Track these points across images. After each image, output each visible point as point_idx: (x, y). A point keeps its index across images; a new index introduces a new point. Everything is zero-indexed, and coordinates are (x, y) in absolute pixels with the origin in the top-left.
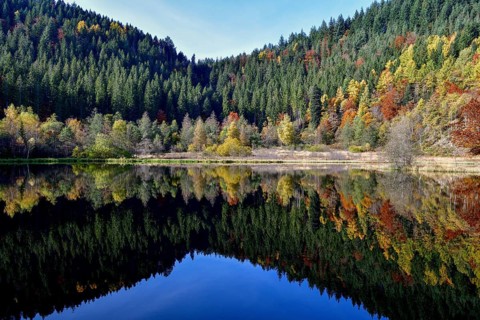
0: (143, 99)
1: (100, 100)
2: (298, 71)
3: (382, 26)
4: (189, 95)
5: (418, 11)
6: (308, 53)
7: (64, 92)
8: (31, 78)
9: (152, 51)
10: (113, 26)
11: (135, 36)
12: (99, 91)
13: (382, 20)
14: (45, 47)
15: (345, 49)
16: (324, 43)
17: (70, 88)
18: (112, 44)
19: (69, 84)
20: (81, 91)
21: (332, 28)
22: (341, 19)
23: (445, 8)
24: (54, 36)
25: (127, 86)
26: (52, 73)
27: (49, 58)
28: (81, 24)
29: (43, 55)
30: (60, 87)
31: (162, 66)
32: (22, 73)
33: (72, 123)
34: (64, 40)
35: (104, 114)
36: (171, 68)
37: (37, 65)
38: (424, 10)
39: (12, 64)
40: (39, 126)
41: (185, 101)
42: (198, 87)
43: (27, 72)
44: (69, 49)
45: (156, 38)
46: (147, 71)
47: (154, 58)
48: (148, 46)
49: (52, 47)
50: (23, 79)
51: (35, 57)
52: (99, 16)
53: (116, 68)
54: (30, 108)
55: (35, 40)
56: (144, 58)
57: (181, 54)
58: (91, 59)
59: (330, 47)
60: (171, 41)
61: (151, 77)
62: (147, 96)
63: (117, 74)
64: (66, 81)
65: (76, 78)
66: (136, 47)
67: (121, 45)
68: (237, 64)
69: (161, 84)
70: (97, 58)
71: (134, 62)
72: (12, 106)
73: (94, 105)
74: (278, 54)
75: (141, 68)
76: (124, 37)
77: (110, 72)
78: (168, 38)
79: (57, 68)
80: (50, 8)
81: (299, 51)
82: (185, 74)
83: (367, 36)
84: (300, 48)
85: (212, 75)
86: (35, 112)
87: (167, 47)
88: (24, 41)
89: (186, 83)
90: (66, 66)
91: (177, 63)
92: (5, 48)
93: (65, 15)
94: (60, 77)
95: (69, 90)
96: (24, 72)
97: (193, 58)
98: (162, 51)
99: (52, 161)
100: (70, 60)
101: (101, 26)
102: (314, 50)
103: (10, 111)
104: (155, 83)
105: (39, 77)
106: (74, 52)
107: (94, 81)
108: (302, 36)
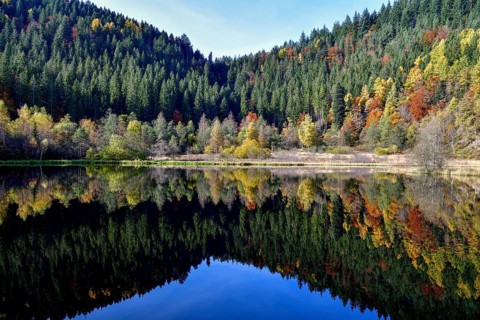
0: (158, 99)
1: (115, 100)
2: (321, 69)
3: (411, 20)
4: (206, 95)
5: (451, 3)
6: (330, 49)
7: (78, 92)
8: (44, 78)
9: (168, 49)
10: (128, 24)
11: (151, 34)
12: (113, 91)
13: (410, 14)
14: (59, 45)
15: (370, 45)
16: (348, 39)
17: (84, 88)
18: (127, 42)
19: (83, 84)
20: (96, 91)
21: (356, 23)
22: (366, 13)
24: (68, 34)
25: (142, 86)
26: (66, 72)
27: (62, 57)
28: (95, 22)
29: (56, 54)
30: (74, 87)
31: (178, 65)
32: (35, 73)
33: (86, 123)
34: (78, 39)
35: (118, 114)
36: (187, 67)
37: (51, 65)
38: (457, 2)
39: (26, 63)
40: (52, 127)
41: (202, 101)
42: (215, 87)
43: (41, 71)
44: (83, 48)
45: (172, 35)
46: (163, 70)
47: (170, 57)
48: (164, 44)
49: (66, 46)
50: (37, 78)
51: (48, 56)
52: (113, 14)
53: (131, 67)
54: (43, 109)
55: (49, 39)
56: (160, 56)
57: (198, 52)
58: (106, 57)
59: (354, 43)
60: (187, 39)
61: (167, 76)
62: (162, 96)
63: (132, 73)
64: (80, 81)
65: (90, 78)
66: (152, 45)
67: (136, 43)
68: (256, 62)
69: (177, 83)
70: (111, 57)
71: (149, 61)
72: (25, 106)
73: (108, 105)
74: (299, 52)
75: (157, 67)
76: (139, 36)
77: (125, 71)
78: (184, 36)
79: (70, 67)
80: (64, 5)
81: (321, 48)
82: (201, 73)
83: (394, 31)
84: (323, 45)
85: (229, 74)
86: (48, 112)
87: (184, 44)
88: (37, 39)
89: (203, 82)
90: (80, 65)
91: (193, 61)
92: (18, 47)
93: (79, 13)
94: (74, 77)
95: (83, 90)
96: (37, 72)
97: (210, 56)
98: (178, 49)
99: (65, 163)
100: (84, 59)
101: (115, 24)
102: (337, 47)
103: (24, 111)
104: (171, 83)
105: (52, 76)
106: (89, 51)
107: (108, 81)
108: (324, 32)
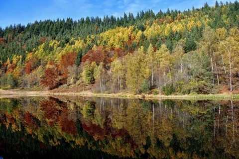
3: (38, 33)
5: (52, 29)
6: (1, 39)
13: (38, 30)
15: (20, 40)
16: (10, 35)
21: (15, 29)
23: (62, 30)
38: (54, 29)
59: (13, 38)
83: (31, 36)
102: (4, 38)
